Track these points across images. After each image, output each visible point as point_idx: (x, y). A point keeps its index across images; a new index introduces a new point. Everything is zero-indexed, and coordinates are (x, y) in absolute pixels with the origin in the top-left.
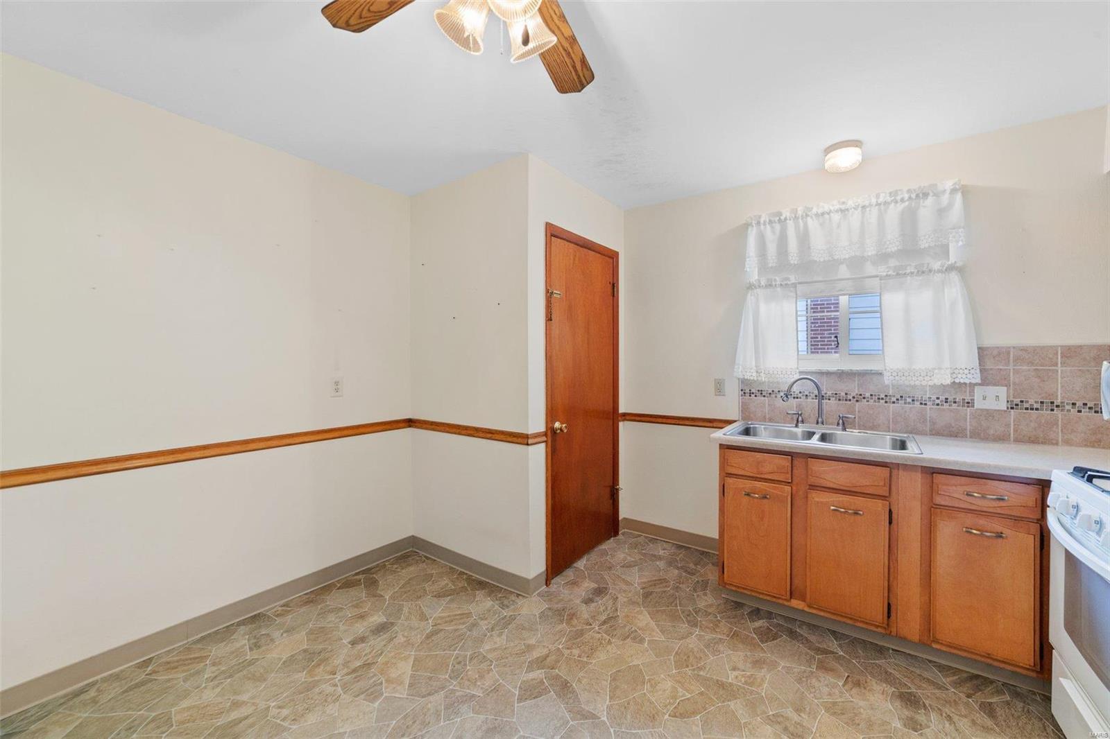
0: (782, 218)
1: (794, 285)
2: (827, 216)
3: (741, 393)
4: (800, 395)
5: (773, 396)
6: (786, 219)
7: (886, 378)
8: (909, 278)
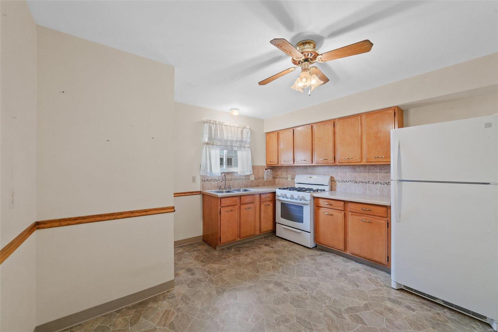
0: (217, 123)
1: (219, 146)
2: (226, 126)
3: (202, 181)
4: (218, 180)
5: (211, 181)
6: (217, 124)
7: (238, 173)
8: (242, 148)
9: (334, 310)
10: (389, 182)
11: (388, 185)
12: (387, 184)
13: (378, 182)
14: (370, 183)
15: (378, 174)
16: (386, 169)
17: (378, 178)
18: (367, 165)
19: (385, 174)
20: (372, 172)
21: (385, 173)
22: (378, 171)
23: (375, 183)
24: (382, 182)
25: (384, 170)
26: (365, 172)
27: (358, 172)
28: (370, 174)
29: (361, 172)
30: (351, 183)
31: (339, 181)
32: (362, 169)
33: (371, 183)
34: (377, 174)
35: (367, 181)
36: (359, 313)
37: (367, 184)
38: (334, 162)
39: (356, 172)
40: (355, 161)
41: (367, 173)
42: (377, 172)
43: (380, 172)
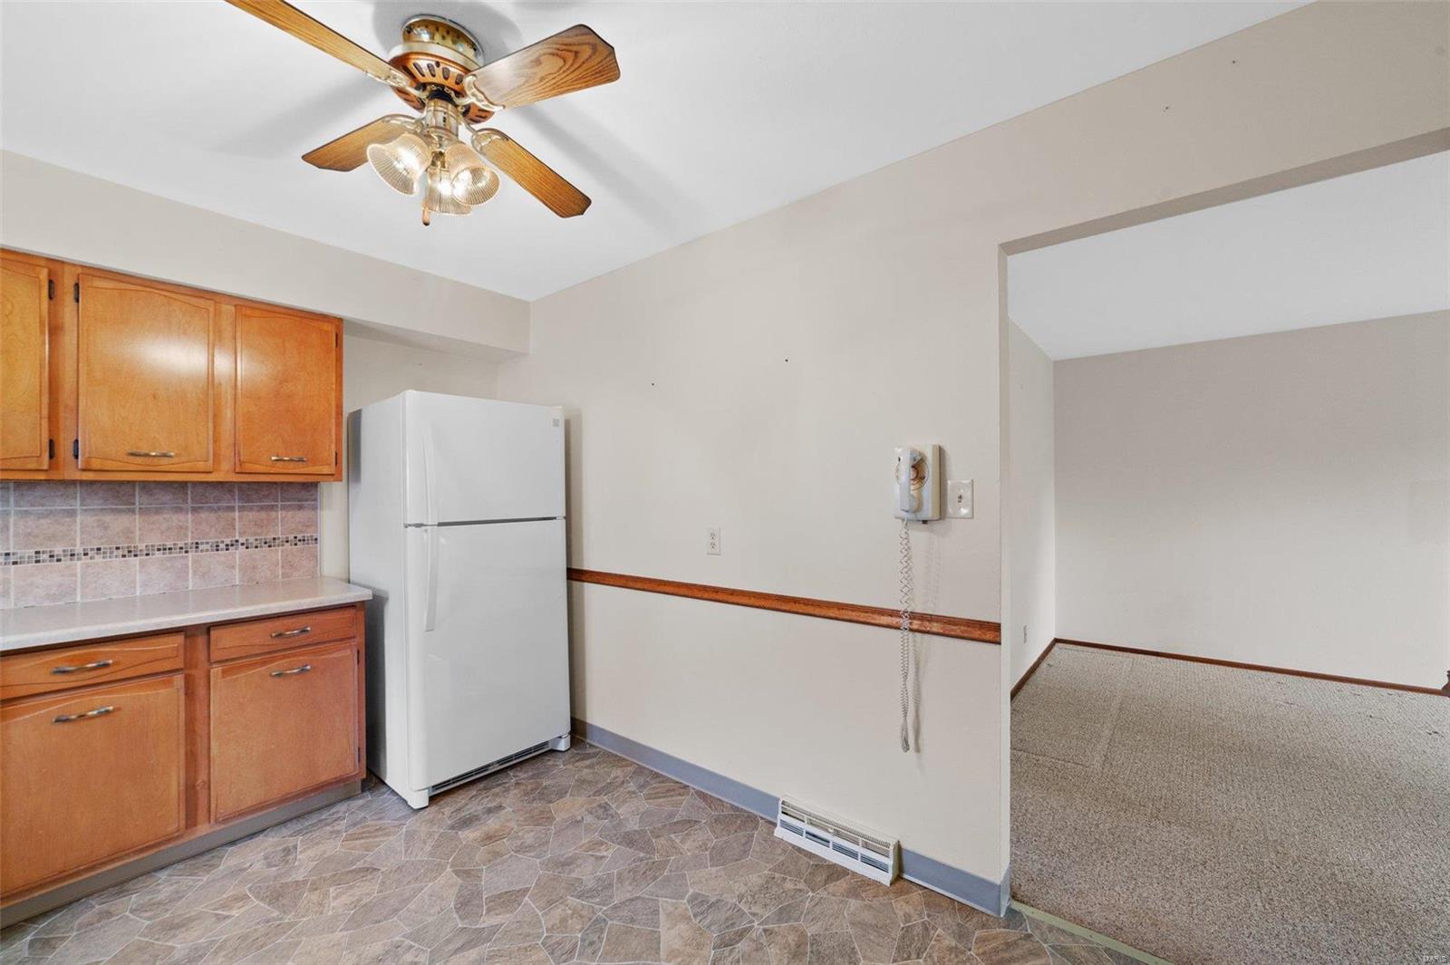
9: (459, 945)
10: (274, 539)
11: (273, 548)
12: (270, 546)
13: (237, 541)
14: (201, 547)
15: (237, 514)
16: (266, 496)
17: (237, 527)
18: (189, 485)
19: (263, 515)
20: (211, 510)
21: (262, 508)
22: (237, 504)
23: (222, 546)
24: (252, 540)
25: (260, 500)
26: (179, 510)
27: (143, 512)
28: (204, 515)
29: (158, 511)
30: (99, 559)
31: (12, 559)
32: (166, 497)
33: (208, 547)
34: (231, 514)
35: (190, 541)
36: (484, 893)
37: (190, 555)
38: (50, 464)
39: (133, 511)
40: (186, 467)
41: (190, 515)
42: (231, 509)
43: (242, 509)
